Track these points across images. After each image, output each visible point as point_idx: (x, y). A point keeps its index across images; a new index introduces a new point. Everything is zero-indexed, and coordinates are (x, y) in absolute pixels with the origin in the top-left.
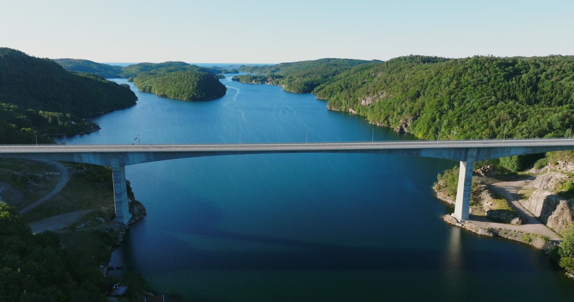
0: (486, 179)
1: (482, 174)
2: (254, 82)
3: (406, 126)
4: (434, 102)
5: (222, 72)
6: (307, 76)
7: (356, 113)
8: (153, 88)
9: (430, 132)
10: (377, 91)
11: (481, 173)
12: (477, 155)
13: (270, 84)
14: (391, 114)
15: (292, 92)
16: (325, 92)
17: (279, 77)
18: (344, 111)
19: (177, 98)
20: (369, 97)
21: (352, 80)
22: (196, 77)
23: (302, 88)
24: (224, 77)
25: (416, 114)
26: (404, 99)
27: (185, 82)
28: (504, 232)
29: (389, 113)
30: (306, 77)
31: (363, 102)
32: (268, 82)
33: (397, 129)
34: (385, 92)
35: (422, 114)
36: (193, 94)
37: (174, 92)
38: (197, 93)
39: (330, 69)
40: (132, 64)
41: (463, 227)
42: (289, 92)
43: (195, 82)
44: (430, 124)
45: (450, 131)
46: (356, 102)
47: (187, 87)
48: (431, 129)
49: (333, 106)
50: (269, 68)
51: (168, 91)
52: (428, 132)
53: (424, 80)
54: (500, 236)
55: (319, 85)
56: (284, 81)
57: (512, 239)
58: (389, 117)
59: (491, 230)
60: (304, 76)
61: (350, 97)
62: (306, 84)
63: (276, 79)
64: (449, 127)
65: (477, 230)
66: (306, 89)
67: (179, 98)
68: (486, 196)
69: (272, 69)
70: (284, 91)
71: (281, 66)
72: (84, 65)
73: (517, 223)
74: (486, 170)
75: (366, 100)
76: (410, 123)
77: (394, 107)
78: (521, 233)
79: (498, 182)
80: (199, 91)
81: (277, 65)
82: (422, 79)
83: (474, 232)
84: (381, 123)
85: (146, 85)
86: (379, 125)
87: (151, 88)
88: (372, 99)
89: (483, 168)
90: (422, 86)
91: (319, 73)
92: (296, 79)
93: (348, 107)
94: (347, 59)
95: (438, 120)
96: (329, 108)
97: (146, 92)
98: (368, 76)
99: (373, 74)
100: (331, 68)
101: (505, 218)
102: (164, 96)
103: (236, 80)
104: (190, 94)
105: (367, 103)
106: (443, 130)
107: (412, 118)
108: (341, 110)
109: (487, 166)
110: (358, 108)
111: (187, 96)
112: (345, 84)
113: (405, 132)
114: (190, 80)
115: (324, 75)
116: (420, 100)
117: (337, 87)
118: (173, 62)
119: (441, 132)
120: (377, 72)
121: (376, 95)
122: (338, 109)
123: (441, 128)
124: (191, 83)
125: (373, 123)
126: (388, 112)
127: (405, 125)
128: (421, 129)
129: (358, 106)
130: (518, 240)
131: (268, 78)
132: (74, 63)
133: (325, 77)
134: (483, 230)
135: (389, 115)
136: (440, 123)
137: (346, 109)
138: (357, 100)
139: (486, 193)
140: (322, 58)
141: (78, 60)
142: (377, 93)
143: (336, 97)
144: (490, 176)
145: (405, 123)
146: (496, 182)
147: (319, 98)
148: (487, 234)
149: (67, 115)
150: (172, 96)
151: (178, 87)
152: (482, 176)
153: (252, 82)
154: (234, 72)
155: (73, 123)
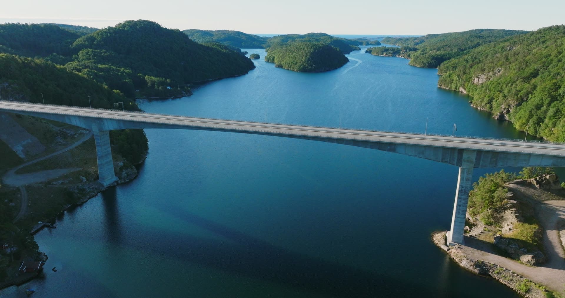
0: (540, 192)
1: (535, 185)
2: (385, 54)
3: (508, 112)
4: (549, 84)
5: (363, 44)
6: (442, 49)
7: (466, 93)
8: (275, 58)
9: (531, 123)
10: (494, 68)
11: (535, 183)
12: (476, 159)
13: (401, 57)
14: (496, 96)
15: (417, 66)
16: (447, 67)
17: (412, 50)
18: (453, 89)
19: (290, 68)
20: (483, 75)
21: (481, 54)
22: (311, 48)
23: (429, 62)
24: (360, 49)
25: (524, 98)
26: (516, 79)
27: (300, 53)
28: (498, 271)
29: (494, 95)
30: (440, 50)
31: (476, 80)
32: (399, 55)
33: (497, 115)
34: (502, 69)
35: (530, 99)
36: (304, 66)
37: (289, 62)
38: (307, 64)
39: (471, 41)
40: (276, 36)
41: (448, 252)
42: (414, 66)
43: (308, 53)
44: (533, 113)
45: (555, 123)
46: (469, 80)
47: (301, 58)
48: (533, 118)
49: (443, 84)
50: (413, 40)
51: (284, 61)
52: (528, 121)
53: (550, 55)
54: (490, 275)
55: (449, 58)
56: (415, 54)
57: (504, 283)
58: (493, 101)
59: (479, 265)
60: (438, 49)
61: (465, 73)
62: (434, 58)
63: (409, 51)
64: (556, 118)
65: (461, 260)
66: (432, 64)
67: (291, 69)
68: (511, 217)
69: (416, 41)
70: (409, 65)
71: (427, 38)
72: (235, 36)
73: (527, 262)
74: (542, 180)
75: (479, 78)
76: (512, 109)
77: (502, 88)
78: (520, 277)
79: (559, 199)
80: (311, 62)
81: (423, 36)
82: (549, 55)
83: (457, 262)
84: (482, 107)
85: (270, 56)
86: (480, 109)
87: (274, 58)
88: (487, 77)
89: (540, 178)
90: (544, 63)
91: (456, 46)
92: (428, 53)
93: (459, 86)
94: (504, 30)
95: (545, 107)
96: (438, 86)
97: (270, 62)
98: (502, 50)
99: (508, 48)
100: (473, 40)
101: (513, 252)
102: (280, 66)
103: (368, 52)
104: (302, 65)
105: (480, 82)
106: (546, 121)
107: (516, 103)
108: (451, 89)
109: (546, 176)
110: (468, 87)
111: (298, 67)
112: (472, 59)
113: (506, 120)
114: (305, 50)
115: (462, 49)
116: (533, 81)
117: (462, 62)
118: (314, 34)
119: (544, 123)
120: (514, 45)
121: (491, 73)
122: (448, 87)
123: (545, 118)
124: (305, 54)
125: (474, 106)
126: (493, 93)
127: (506, 111)
128: (520, 118)
129: (469, 85)
130: (511, 287)
131: (401, 51)
132: (227, 34)
133: (462, 50)
134: (469, 261)
135: (494, 98)
136: (546, 112)
137: (456, 87)
138: (471, 77)
139: (512, 213)
140: (474, 29)
141: (232, 31)
142: (493, 70)
143: (449, 74)
144: (548, 190)
145: (507, 109)
146: (554, 200)
147: (439, 74)
148: (471, 268)
149: (167, 80)
150: (286, 67)
151: (293, 58)
152: (535, 188)
153: (383, 55)
154: (376, 44)
155: (169, 87)
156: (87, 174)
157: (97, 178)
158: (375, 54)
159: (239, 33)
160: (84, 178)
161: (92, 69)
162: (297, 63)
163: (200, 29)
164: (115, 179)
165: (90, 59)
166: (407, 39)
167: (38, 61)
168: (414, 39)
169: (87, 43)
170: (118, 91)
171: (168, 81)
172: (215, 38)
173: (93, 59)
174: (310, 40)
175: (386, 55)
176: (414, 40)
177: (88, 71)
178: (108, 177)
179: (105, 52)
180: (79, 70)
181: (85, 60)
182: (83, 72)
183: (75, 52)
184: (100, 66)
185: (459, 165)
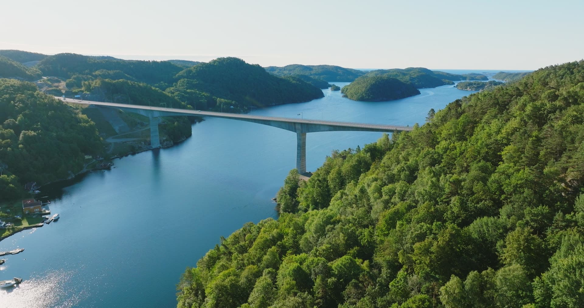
19: (352, 98)
22: (374, 81)
32: (482, 90)
36: (363, 95)
43: (369, 85)
47: (362, 89)
51: (350, 92)
63: (494, 86)
80: (369, 93)
102: (346, 96)
103: (457, 87)
104: (361, 95)
114: (368, 83)
124: (366, 86)
132: (326, 68)
141: (332, 66)
151: (357, 89)
153: (467, 89)
154: (480, 79)
155: (232, 107)
156: (145, 142)
157: (150, 144)
158: (460, 88)
159: (337, 68)
160: (143, 143)
161: (182, 92)
162: (358, 93)
163: (302, 64)
164: (159, 145)
165: (184, 86)
166: (517, 74)
167: (141, 84)
169: (185, 74)
170: (190, 106)
171: (233, 102)
172: (313, 72)
173: (186, 86)
174: (398, 74)
175: (469, 89)
176: (523, 75)
177: (178, 94)
178: (156, 144)
179: (196, 81)
180: (173, 93)
181: (180, 86)
182: (175, 94)
183: (176, 80)
184: (188, 91)
185: (295, 132)
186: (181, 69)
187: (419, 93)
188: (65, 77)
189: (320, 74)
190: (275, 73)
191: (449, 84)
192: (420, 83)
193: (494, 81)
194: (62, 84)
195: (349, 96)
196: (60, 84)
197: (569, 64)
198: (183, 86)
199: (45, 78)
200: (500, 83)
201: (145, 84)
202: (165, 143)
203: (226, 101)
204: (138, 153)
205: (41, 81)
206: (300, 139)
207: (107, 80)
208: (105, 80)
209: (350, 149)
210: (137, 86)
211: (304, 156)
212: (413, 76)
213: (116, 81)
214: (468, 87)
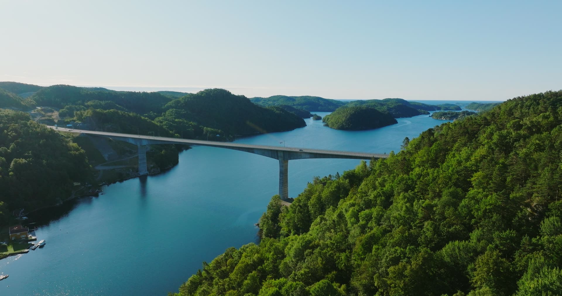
5: (441, 109)
19: (332, 126)
22: (353, 111)
24: (429, 114)
36: (343, 124)
38: (346, 123)
43: (349, 115)
47: (342, 118)
51: (331, 121)
63: (467, 115)
80: (349, 122)
102: (327, 125)
103: (433, 116)
111: (338, 125)
124: (346, 116)
131: (460, 115)
132: (309, 99)
141: (313, 97)
151: (337, 119)
153: (442, 118)
154: (455, 109)
155: (218, 135)
156: (133, 169)
157: (138, 171)
158: (435, 118)
159: (319, 99)
160: (131, 170)
161: (170, 121)
162: (338, 122)
163: (285, 95)
164: (147, 172)
166: (488, 105)
167: (131, 114)
168: (494, 105)
169: (174, 104)
170: (177, 134)
171: (219, 131)
172: (296, 103)
173: (174, 115)
174: (376, 104)
175: (444, 119)
177: (167, 123)
178: (143, 170)
179: (183, 111)
180: (161, 122)
181: (168, 116)
182: (164, 123)
183: (165, 111)
184: (176, 120)
185: (278, 159)
186: (170, 100)
187: (396, 122)
188: (58, 107)
189: (302, 105)
190: (260, 103)
191: (424, 114)
192: (397, 113)
193: (467, 111)
194: (56, 113)
195: (330, 125)
196: (54, 113)
197: (535, 95)
198: (171, 115)
199: (39, 108)
200: (472, 113)
201: (135, 114)
202: (152, 171)
203: (213, 129)
204: (126, 180)
205: (35, 111)
206: (282, 166)
207: (98, 110)
208: (96, 110)
209: (330, 176)
210: (127, 116)
211: (287, 182)
212: (391, 107)
213: (107, 111)
214: (443, 116)
